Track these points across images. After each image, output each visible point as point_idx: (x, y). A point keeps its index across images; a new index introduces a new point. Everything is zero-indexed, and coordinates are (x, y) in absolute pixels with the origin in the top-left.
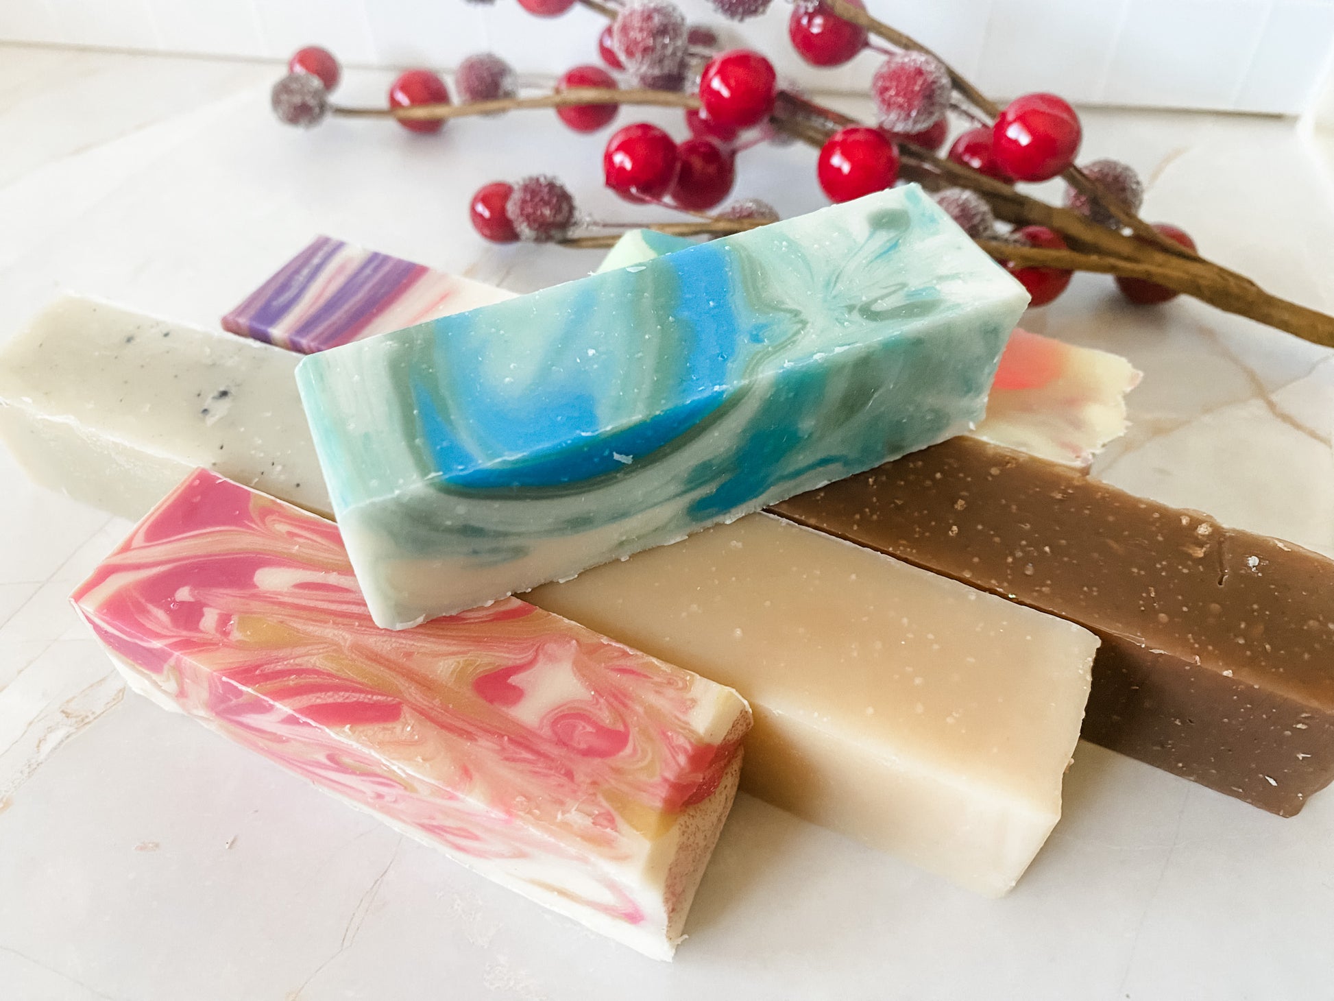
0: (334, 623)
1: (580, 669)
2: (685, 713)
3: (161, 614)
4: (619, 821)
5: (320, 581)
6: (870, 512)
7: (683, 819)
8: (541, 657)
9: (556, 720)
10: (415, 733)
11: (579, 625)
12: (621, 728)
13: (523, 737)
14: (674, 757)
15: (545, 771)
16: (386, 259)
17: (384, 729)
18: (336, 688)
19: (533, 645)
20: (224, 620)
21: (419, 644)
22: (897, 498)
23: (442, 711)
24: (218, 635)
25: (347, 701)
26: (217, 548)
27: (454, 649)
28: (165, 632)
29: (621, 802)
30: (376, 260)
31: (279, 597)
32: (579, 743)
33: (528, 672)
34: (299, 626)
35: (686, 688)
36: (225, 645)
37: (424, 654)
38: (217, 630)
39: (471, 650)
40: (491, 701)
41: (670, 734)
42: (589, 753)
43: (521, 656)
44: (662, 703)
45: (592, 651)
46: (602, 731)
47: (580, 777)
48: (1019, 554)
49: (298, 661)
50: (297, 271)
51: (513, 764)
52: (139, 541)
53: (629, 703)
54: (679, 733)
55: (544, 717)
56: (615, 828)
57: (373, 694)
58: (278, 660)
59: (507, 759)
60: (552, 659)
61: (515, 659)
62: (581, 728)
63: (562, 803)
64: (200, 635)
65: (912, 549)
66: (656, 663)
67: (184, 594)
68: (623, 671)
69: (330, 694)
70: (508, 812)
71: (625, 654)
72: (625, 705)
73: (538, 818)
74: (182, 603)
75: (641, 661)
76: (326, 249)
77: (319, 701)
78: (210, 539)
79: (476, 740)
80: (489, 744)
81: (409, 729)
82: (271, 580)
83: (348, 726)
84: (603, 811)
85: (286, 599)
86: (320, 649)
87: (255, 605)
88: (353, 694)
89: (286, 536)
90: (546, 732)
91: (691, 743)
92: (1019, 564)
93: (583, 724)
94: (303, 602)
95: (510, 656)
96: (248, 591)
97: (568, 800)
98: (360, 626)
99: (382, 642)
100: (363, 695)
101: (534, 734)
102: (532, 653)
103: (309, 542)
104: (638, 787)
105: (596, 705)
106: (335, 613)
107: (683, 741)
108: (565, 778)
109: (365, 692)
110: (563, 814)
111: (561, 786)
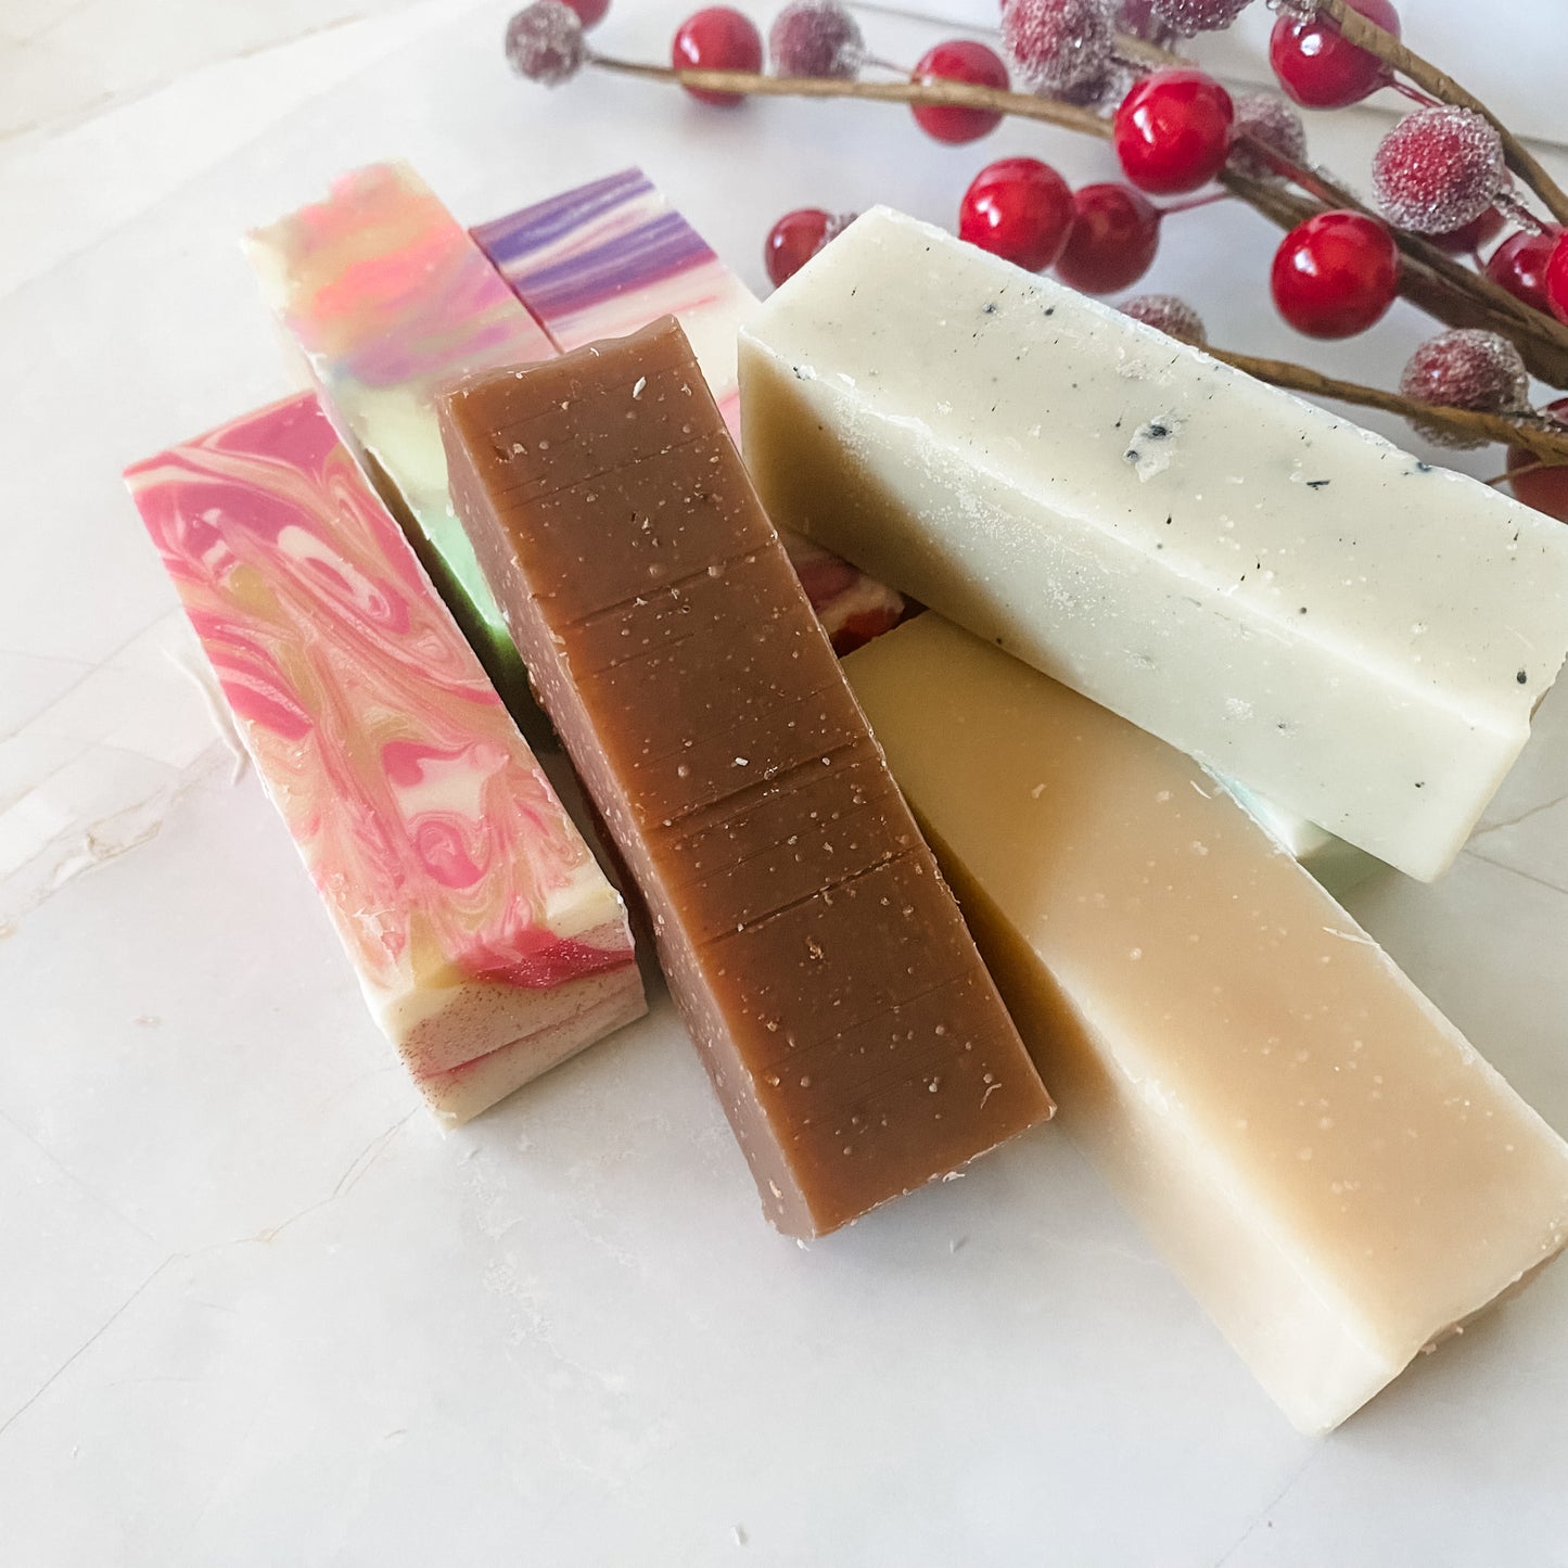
0: (314, 616)
1: (491, 790)
2: (551, 888)
3: (180, 526)
4: (407, 950)
5: (334, 566)
7: (474, 988)
8: (465, 755)
9: (426, 824)
10: (301, 761)
11: (525, 742)
12: (480, 867)
13: (388, 821)
14: (504, 923)
15: (381, 863)
16: (683, 225)
17: (279, 742)
18: (269, 680)
19: (467, 738)
20: (228, 559)
21: (370, 679)
23: (339, 755)
24: (211, 573)
25: (270, 697)
26: (272, 485)
27: (396, 701)
28: (173, 546)
29: (422, 934)
30: (672, 222)
31: (287, 562)
32: (431, 857)
33: (442, 762)
34: (283, 601)
35: (571, 865)
36: (211, 586)
37: (367, 690)
38: (215, 566)
39: (409, 711)
40: (388, 769)
41: (518, 899)
42: (434, 872)
43: (449, 743)
44: (537, 865)
45: (516, 777)
46: (462, 858)
47: (406, 889)
49: (258, 635)
50: (577, 204)
51: (359, 841)
52: (211, 443)
53: (508, 847)
54: (527, 903)
55: (421, 814)
56: (396, 955)
57: (296, 703)
58: (245, 625)
59: (358, 833)
60: (474, 761)
61: (441, 742)
62: (445, 844)
63: (372, 903)
64: (198, 565)
66: (565, 822)
67: (212, 516)
68: (529, 813)
69: (262, 682)
70: (321, 885)
71: (545, 798)
72: (502, 847)
73: (341, 904)
74: (205, 525)
75: (552, 814)
76: (629, 186)
77: (247, 684)
78: (271, 472)
79: (346, 799)
80: (353, 809)
81: (299, 754)
82: (296, 543)
83: (252, 721)
84: (400, 932)
85: (292, 568)
86: (285, 634)
87: (262, 561)
88: (280, 694)
89: (337, 503)
90: (412, 829)
91: (531, 919)
93: (450, 841)
94: (304, 580)
95: (439, 737)
96: (265, 543)
97: (378, 904)
98: (334, 631)
99: (340, 658)
100: (286, 700)
101: (401, 826)
102: (462, 745)
103: (353, 520)
104: (448, 930)
105: (477, 831)
106: (322, 606)
107: (524, 913)
108: (392, 882)
109: (290, 697)
110: (364, 912)
111: (384, 887)
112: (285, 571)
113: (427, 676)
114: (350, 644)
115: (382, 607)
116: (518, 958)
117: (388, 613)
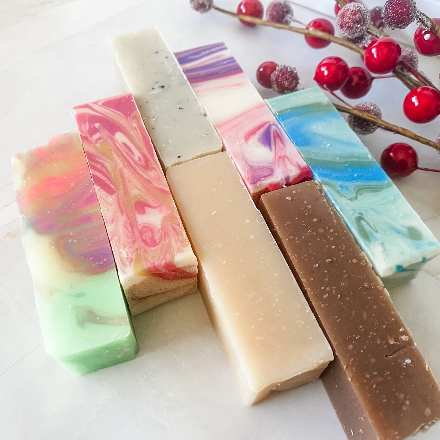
0: (122, 160)
1: (165, 220)
2: (177, 252)
3: (87, 126)
4: (133, 263)
5: (129, 146)
6: (297, 239)
7: (150, 277)
8: (159, 208)
9: (144, 226)
10: (111, 202)
11: (176, 208)
12: (158, 242)
13: (133, 224)
14: (162, 260)
15: (129, 236)
16: (235, 61)
17: (106, 195)
18: (106, 176)
19: (160, 203)
20: (99, 139)
21: (135, 181)
23: (123, 202)
24: (94, 142)
25: (105, 181)
26: (115, 119)
27: (141, 189)
28: (84, 131)
29: (138, 259)
30: (232, 59)
31: (116, 143)
32: (144, 237)
33: (151, 209)
34: (113, 154)
35: (184, 246)
36: (93, 146)
37: (133, 184)
38: (95, 140)
39: (144, 192)
40: (136, 208)
41: (167, 254)
42: (145, 241)
43: (154, 204)
44: (174, 245)
45: (172, 217)
46: (153, 238)
47: (136, 245)
48: (328, 289)
49: (105, 162)
50: (205, 50)
51: (124, 228)
52: (100, 103)
53: (167, 237)
54: (170, 255)
55: (143, 223)
56: (129, 264)
57: (113, 184)
58: (102, 159)
59: (124, 226)
60: (161, 211)
61: (152, 203)
62: (148, 234)
63: (125, 247)
64: (90, 138)
65: (296, 259)
66: (184, 234)
67: (97, 125)
68: (174, 229)
69: (103, 176)
70: (111, 238)
71: (179, 225)
72: (165, 238)
73: (116, 246)
74: (94, 127)
75: (181, 230)
76: (220, 47)
77: (99, 176)
78: (116, 115)
79: (123, 215)
80: (124, 219)
81: (111, 200)
82: (120, 137)
83: (99, 187)
84: (132, 257)
85: (117, 145)
87: (109, 141)
89: (133, 128)
90: (140, 227)
91: (170, 260)
93: (150, 233)
94: (120, 149)
96: (111, 136)
97: (127, 247)
98: (127, 165)
99: (127, 173)
100: (110, 183)
101: (137, 225)
102: (158, 205)
103: (137, 133)
104: (146, 259)
106: (124, 157)
107: (168, 258)
108: (132, 242)
109: (111, 182)
110: (122, 250)
111: (129, 243)
112: (115, 145)
113: (152, 184)
114: (130, 170)
115: (141, 161)
116: (164, 271)
117: (143, 163)
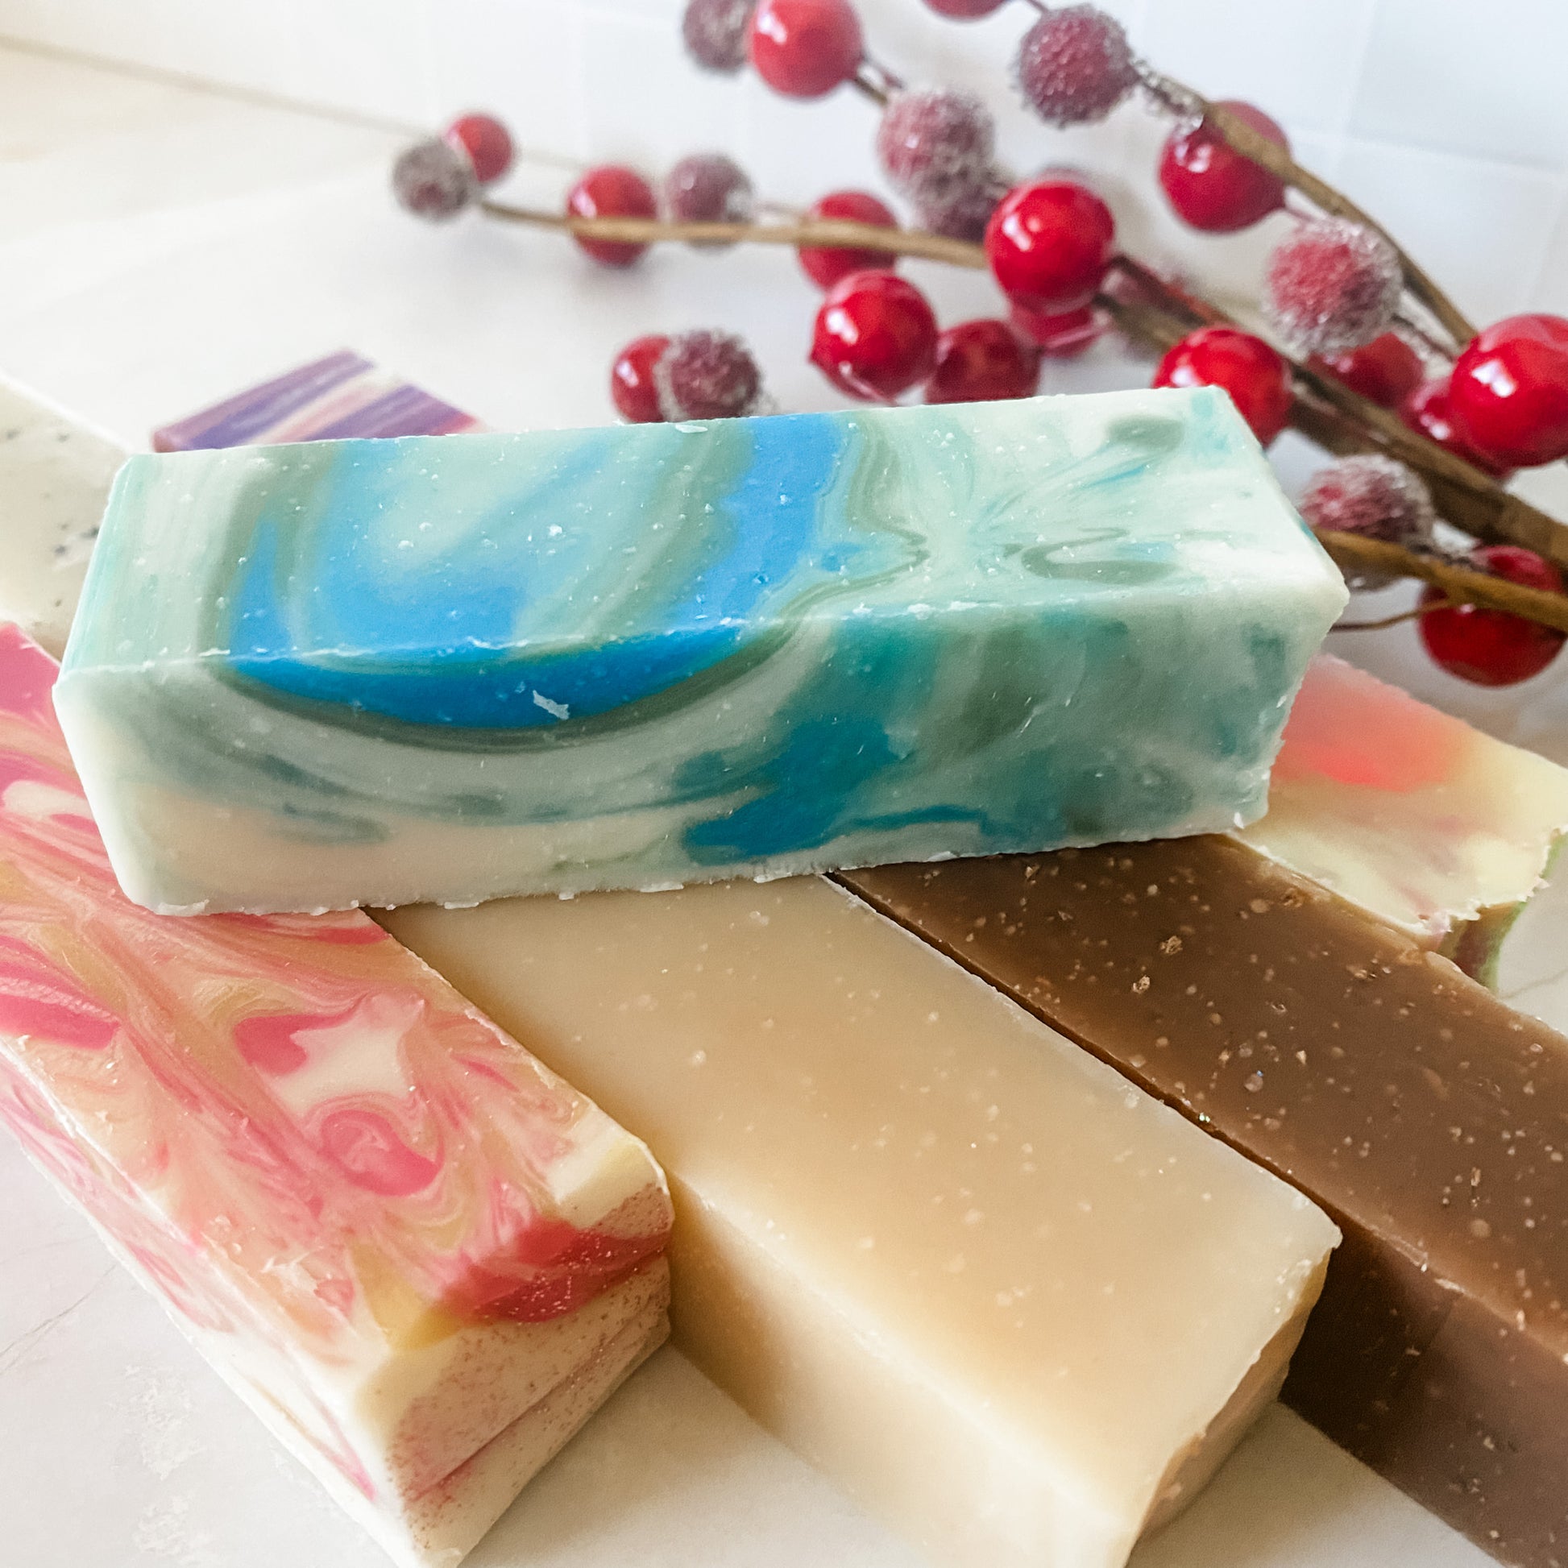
0: (82, 883)
1: (412, 1050)
2: (547, 1160)
4: (359, 1301)
6: (1006, 919)
7: (473, 1334)
8: (359, 1011)
9: (333, 1115)
10: (116, 1074)
11: (442, 978)
12: (432, 1158)
13: (272, 1126)
14: (495, 1228)
15: (281, 1187)
16: (421, 397)
17: (74, 1056)
18: (35, 978)
19: (356, 992)
21: (187, 946)
22: (1063, 910)
23: (171, 1054)
25: (45, 1001)
27: (232, 965)
29: (376, 1272)
30: (408, 395)
31: (24, 825)
32: (354, 1160)
33: (327, 1031)
34: (30, 875)
35: (566, 1121)
37: (187, 961)
39: (256, 975)
40: (251, 1057)
41: (505, 1187)
42: (364, 1180)
43: (329, 1004)
44: (517, 1135)
45: (443, 1024)
46: (400, 1152)
47: (332, 1216)
48: (1246, 1051)
49: (4, 924)
50: (287, 393)
51: (236, 1165)
53: (461, 1117)
54: (520, 1189)
55: (319, 1106)
56: (346, 1311)
57: (86, 1000)
59: (231, 1153)
60: (374, 1018)
61: (317, 1005)
62: (368, 1139)
63: (283, 1245)
65: (1054, 997)
66: (536, 1068)
68: (479, 1068)
69: (26, 983)
70: (196, 1237)
71: (494, 1042)
72: (456, 1124)
73: (233, 1257)
75: (512, 1060)
76: (344, 368)
79: (200, 1111)
80: (214, 1122)
81: (110, 1066)
82: (30, 799)
83: (26, 1037)
84: (341, 1277)
85: (33, 832)
86: (44, 915)
88: (57, 993)
90: (312, 1129)
91: (533, 1210)
92: (1240, 1069)
93: (375, 1133)
94: (54, 842)
95: (313, 999)
97: (295, 1246)
99: (136, 928)
100: (70, 998)
101: (291, 1128)
102: (348, 1003)
104: (413, 1257)
105: (409, 1109)
107: (521, 1204)
108: (307, 1210)
109: (76, 994)
110: (276, 1263)
111: (294, 1219)
112: (25, 837)
113: (271, 925)
